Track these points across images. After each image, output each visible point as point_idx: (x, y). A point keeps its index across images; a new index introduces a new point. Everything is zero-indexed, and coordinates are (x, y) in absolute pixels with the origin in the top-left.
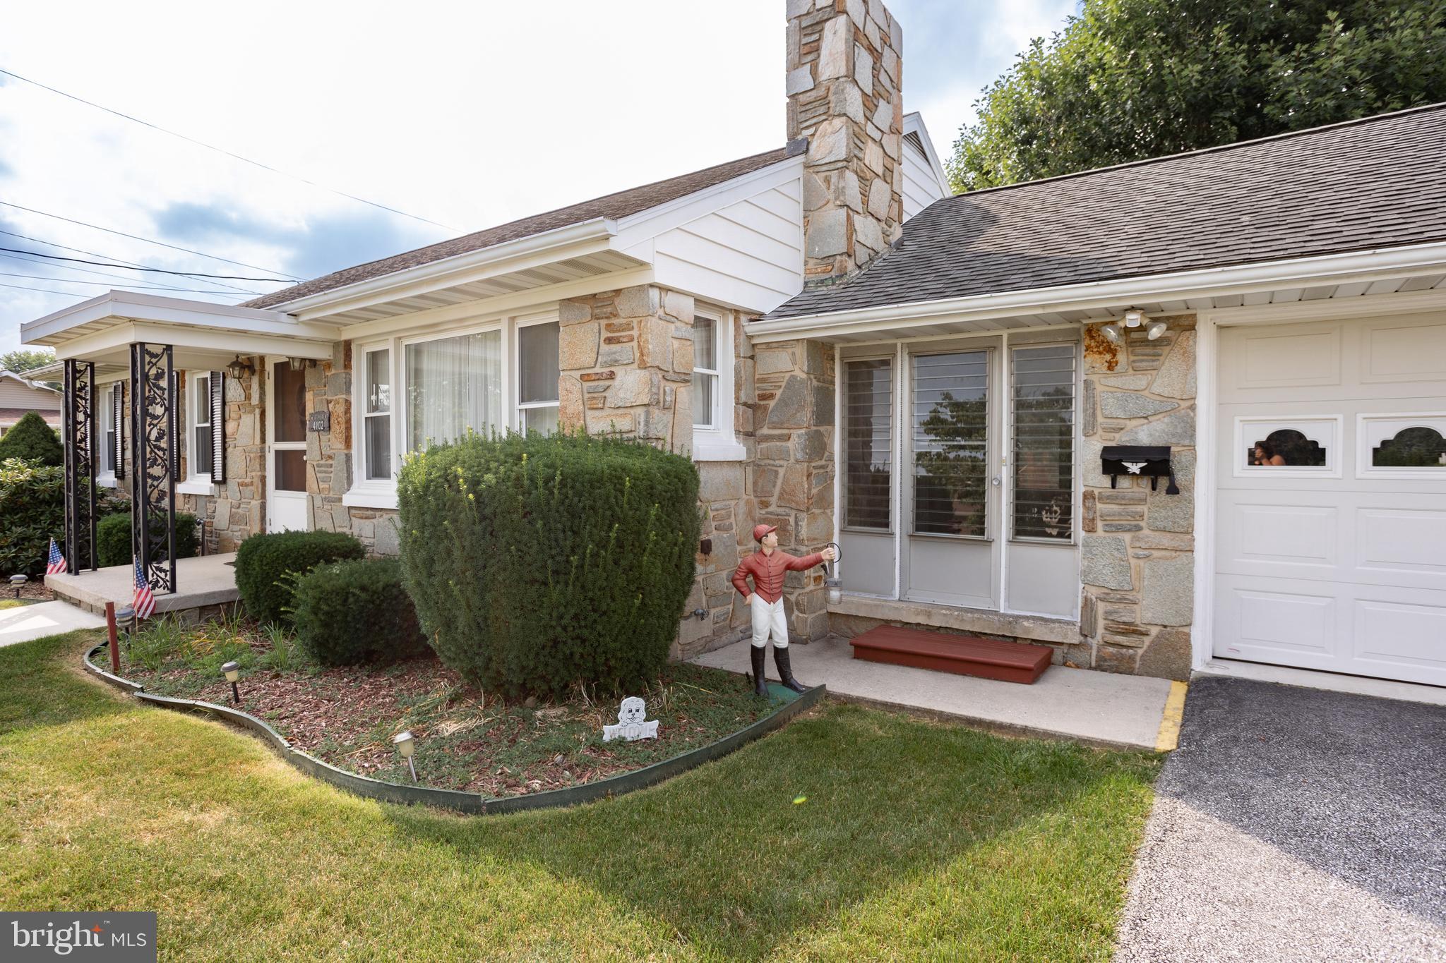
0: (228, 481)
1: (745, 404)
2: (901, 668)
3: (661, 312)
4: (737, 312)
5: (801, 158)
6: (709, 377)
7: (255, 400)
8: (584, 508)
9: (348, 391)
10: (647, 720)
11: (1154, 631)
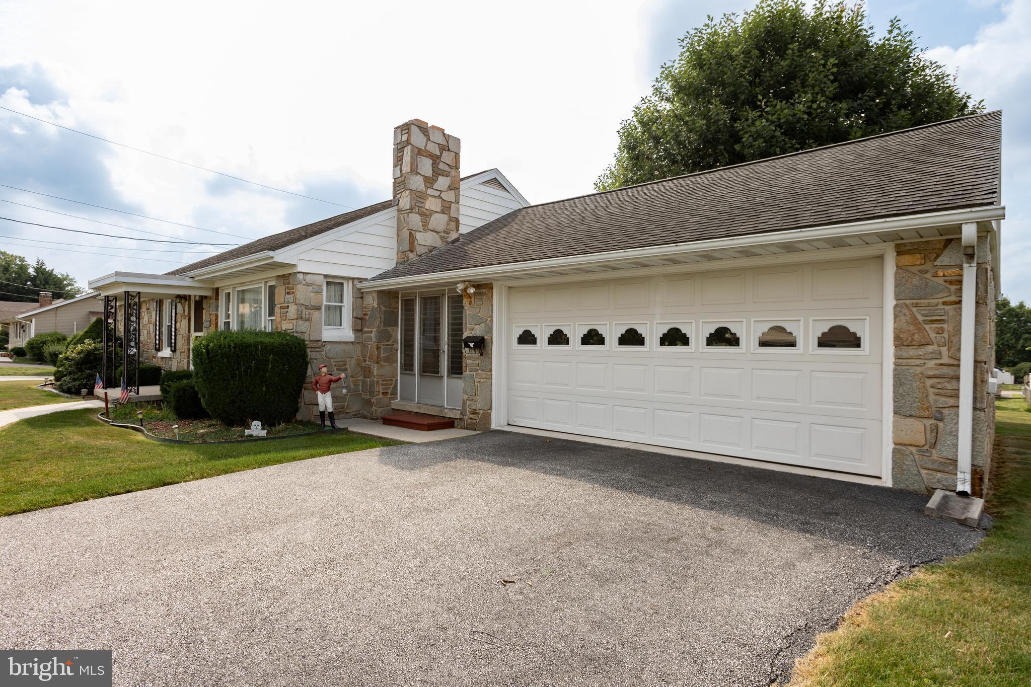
0: (177, 351)
1: (356, 318)
2: (401, 428)
3: (304, 282)
4: (353, 279)
5: (396, 208)
6: (341, 306)
7: (186, 313)
8: (242, 355)
9: (217, 310)
10: (262, 430)
11: (481, 412)
